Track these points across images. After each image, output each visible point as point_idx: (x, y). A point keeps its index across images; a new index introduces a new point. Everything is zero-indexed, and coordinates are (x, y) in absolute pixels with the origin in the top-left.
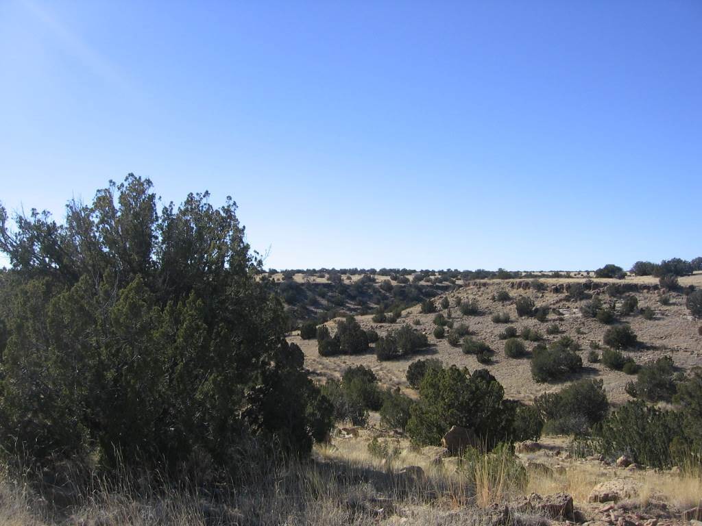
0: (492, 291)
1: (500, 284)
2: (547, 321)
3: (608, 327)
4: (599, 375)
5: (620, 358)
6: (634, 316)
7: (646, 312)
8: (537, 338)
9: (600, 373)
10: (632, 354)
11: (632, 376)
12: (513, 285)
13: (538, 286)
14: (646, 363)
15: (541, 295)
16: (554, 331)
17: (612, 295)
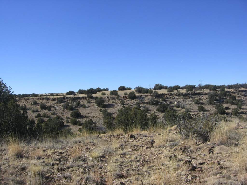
0: (31, 101)
1: (33, 99)
2: (51, 111)
3: (72, 111)
4: (70, 127)
5: (76, 121)
6: (80, 107)
7: (83, 106)
8: (48, 117)
9: (70, 126)
10: (80, 120)
11: (80, 126)
12: (38, 99)
13: (47, 99)
14: (84, 122)
15: (48, 102)
16: (54, 114)
17: (72, 101)
